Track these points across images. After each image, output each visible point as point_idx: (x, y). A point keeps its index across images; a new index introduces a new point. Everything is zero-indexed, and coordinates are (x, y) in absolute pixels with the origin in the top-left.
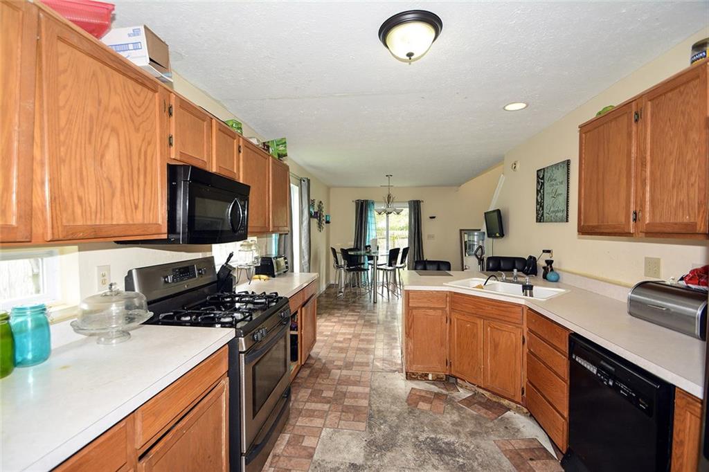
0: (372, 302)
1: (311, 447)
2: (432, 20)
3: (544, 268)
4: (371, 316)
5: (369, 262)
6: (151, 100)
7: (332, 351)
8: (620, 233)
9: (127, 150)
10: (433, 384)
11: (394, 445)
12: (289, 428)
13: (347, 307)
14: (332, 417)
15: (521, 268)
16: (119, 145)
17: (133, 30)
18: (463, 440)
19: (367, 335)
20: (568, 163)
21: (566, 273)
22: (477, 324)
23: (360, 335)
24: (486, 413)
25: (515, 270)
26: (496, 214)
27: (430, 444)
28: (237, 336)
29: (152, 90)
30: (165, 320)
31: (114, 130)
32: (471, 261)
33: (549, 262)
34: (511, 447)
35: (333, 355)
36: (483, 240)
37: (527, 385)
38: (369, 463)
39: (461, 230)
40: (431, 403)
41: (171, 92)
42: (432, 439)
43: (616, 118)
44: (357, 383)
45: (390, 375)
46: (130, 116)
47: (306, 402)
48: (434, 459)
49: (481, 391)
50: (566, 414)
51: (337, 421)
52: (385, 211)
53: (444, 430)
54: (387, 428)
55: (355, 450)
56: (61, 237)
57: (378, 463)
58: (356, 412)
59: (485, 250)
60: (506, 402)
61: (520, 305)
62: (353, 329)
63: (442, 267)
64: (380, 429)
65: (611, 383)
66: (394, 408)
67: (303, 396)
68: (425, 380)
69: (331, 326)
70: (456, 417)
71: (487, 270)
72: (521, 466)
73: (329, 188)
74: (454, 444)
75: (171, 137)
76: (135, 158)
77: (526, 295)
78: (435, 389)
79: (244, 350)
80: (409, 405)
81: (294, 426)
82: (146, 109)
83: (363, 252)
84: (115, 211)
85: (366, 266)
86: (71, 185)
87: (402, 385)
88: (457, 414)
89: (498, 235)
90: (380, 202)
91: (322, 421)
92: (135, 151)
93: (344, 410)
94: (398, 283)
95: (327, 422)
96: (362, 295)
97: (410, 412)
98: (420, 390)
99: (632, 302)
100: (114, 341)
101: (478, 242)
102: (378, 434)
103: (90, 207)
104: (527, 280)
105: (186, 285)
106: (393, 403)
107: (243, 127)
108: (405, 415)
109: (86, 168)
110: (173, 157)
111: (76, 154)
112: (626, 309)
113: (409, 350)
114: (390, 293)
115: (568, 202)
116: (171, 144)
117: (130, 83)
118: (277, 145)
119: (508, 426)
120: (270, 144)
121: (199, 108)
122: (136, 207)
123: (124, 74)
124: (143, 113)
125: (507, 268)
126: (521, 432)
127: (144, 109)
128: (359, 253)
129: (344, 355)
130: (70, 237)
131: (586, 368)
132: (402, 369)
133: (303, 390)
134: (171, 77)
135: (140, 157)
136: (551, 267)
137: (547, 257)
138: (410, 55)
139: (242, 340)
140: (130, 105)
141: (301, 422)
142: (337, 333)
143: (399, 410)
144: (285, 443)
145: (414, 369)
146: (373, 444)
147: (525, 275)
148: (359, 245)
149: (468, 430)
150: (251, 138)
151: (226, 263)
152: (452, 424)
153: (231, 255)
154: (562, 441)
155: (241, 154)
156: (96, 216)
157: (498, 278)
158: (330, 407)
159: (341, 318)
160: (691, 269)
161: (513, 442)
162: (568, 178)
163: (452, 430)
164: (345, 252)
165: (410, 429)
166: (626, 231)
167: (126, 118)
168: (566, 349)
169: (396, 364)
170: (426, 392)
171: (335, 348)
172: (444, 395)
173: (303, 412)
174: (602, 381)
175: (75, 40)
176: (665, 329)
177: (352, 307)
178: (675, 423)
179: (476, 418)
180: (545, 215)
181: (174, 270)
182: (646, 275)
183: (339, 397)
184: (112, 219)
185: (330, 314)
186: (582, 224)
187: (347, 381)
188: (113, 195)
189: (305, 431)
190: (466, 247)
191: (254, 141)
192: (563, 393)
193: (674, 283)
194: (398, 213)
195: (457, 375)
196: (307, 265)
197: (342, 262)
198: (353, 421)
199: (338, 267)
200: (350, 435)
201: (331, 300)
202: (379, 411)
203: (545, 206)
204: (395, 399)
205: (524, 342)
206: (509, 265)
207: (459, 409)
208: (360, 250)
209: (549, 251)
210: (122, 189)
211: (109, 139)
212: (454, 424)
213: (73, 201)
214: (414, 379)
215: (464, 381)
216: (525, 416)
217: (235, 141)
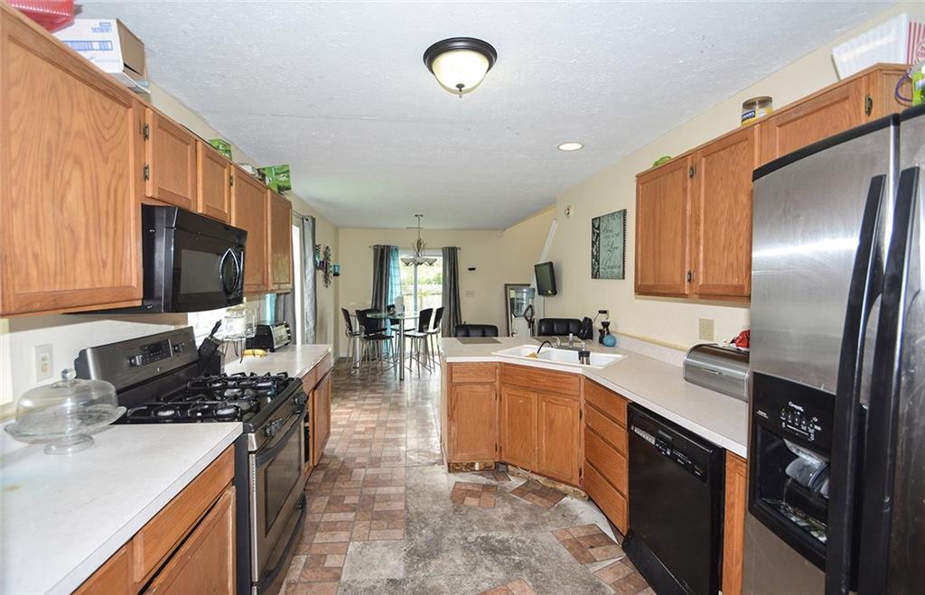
0: (398, 379)
1: (337, 568)
2: (485, 49)
3: (600, 331)
4: (397, 397)
5: (392, 327)
6: (123, 119)
7: (351, 445)
8: (674, 294)
9: (92, 186)
10: (479, 475)
11: (439, 551)
12: (304, 547)
13: (365, 387)
14: (361, 528)
15: (575, 331)
16: (83, 181)
17: (100, 23)
18: (518, 534)
19: (395, 422)
20: (624, 212)
21: (623, 337)
22: (530, 399)
23: (386, 421)
24: (541, 502)
25: (571, 335)
26: (548, 267)
27: (481, 544)
28: (246, 431)
29: (125, 105)
30: (137, 418)
31: (78, 162)
32: (520, 324)
33: (606, 325)
34: (569, 537)
35: (353, 450)
36: (533, 298)
37: (585, 464)
38: (411, 576)
39: (506, 285)
40: (480, 497)
41: (147, 107)
42: (482, 538)
43: (672, 172)
44: (387, 483)
45: (428, 469)
46: (98, 142)
47: (323, 513)
48: (487, 561)
49: (535, 477)
50: (626, 492)
51: (367, 532)
52: (414, 261)
53: (496, 527)
54: (430, 532)
55: (393, 563)
56: (13, 310)
57: (423, 574)
58: (390, 517)
59: (535, 309)
60: (562, 487)
61: (576, 375)
62: (376, 415)
63: (487, 332)
64: (421, 535)
65: (668, 453)
66: (436, 508)
67: (318, 506)
68: (471, 470)
69: (347, 413)
70: (508, 510)
71: (539, 335)
72: (582, 556)
73: (337, 229)
74: (508, 541)
75: (147, 168)
76: (103, 197)
77: (583, 363)
78: (483, 480)
79: (255, 448)
80: (453, 502)
81: (311, 545)
82: (116, 131)
83: (383, 314)
84: (78, 270)
85: (388, 333)
86: (25, 237)
87: (444, 480)
88: (509, 506)
89: (550, 292)
90: (405, 249)
91: (348, 534)
92: (103, 188)
93: (375, 517)
94: (431, 353)
95: (354, 534)
96: (384, 370)
97: (456, 510)
98: (466, 484)
99: (687, 365)
100: (69, 450)
101: (527, 300)
102: (419, 540)
103: (48, 266)
104: (583, 345)
105: (159, 367)
106: (434, 502)
107: (232, 149)
108: (451, 514)
109: (43, 213)
110: (150, 195)
111: (30, 196)
112: (682, 374)
113: (452, 437)
114: (420, 365)
115: (624, 256)
116: (146, 177)
117: (98, 97)
118: (277, 174)
119: (566, 514)
120: (266, 172)
121: (181, 127)
122: (105, 265)
123: (90, 85)
124: (113, 137)
125: (561, 332)
126: (581, 519)
127: (114, 132)
128: (378, 315)
129: (367, 449)
130: (24, 310)
131: (644, 440)
132: (442, 461)
133: (318, 499)
134: (147, 87)
135: (108, 196)
136: (608, 329)
137: (603, 318)
138: (460, 86)
139: (252, 436)
140: (97, 126)
141: (319, 538)
142: (356, 422)
143: (442, 509)
144: (301, 567)
145: (457, 459)
146: (414, 554)
147: (580, 340)
148: (378, 305)
149: (523, 523)
150: (243, 164)
151: (211, 335)
152: (504, 519)
153: (218, 325)
154: (622, 524)
155: (233, 188)
156: (55, 280)
157: (553, 344)
158: (356, 516)
159: (359, 402)
160: (741, 331)
161: (571, 530)
162: (624, 230)
163: (505, 526)
164: (361, 315)
165: (457, 529)
166: (682, 292)
167: (92, 145)
168: (624, 420)
169: (434, 455)
170: (473, 485)
171: (355, 441)
172: (493, 486)
173: (322, 526)
174: (661, 451)
175: (29, 40)
176: (719, 394)
177: (372, 387)
178: (727, 486)
179: (530, 509)
180: (601, 270)
181: (142, 348)
182: (700, 338)
183: (365, 503)
184: (75, 281)
185: (344, 398)
186: (639, 283)
187: (375, 482)
188: (76, 250)
189: (327, 548)
190: (512, 307)
191: (248, 169)
192: (622, 468)
193: (726, 345)
194: (431, 264)
195: (508, 461)
196: (313, 333)
197: (357, 327)
198: (387, 528)
199: (352, 334)
200: (385, 545)
201: (344, 378)
202: (418, 514)
203: (601, 261)
204: (437, 497)
205: (581, 417)
206: (563, 329)
207: (511, 501)
208: (380, 311)
209: (605, 312)
210: (87, 241)
211: (71, 172)
212: (507, 518)
213: (27, 259)
214: (458, 471)
215: (516, 466)
216: (584, 500)
217: (226, 170)
